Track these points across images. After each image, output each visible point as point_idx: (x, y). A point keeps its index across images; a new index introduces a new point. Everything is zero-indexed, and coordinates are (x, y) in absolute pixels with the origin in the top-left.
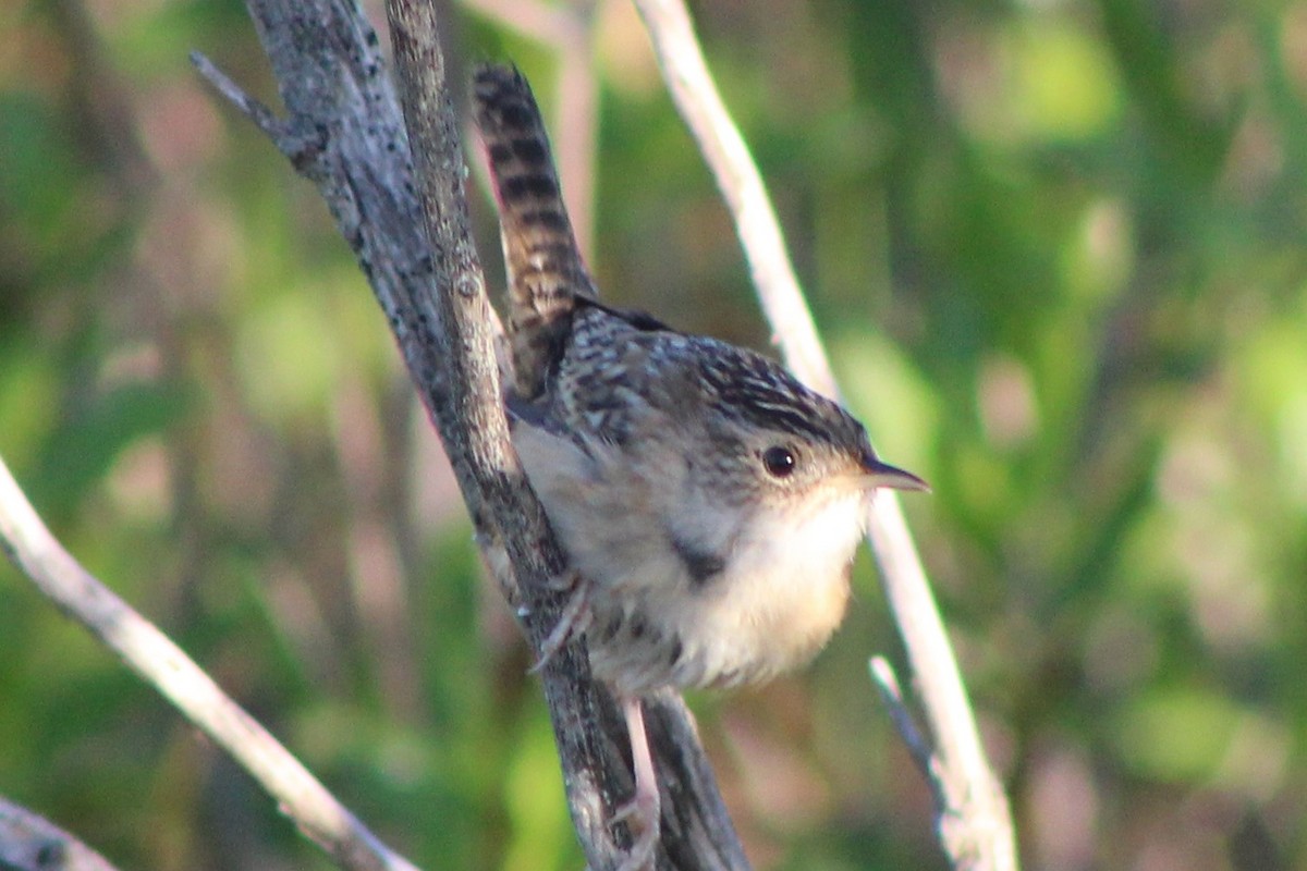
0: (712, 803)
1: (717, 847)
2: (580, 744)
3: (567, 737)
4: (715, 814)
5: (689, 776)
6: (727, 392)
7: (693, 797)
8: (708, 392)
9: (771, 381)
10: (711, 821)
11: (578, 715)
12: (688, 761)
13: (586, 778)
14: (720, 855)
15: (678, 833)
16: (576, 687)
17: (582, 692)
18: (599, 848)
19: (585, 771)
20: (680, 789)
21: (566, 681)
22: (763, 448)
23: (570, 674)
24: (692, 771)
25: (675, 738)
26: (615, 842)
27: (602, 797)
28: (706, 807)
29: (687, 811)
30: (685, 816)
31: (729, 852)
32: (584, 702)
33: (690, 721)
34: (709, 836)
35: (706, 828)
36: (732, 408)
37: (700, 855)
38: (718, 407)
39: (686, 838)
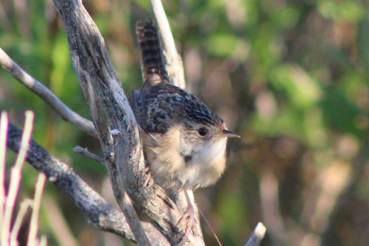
0: (108, 60)
1: (109, 72)
2: (74, 43)
3: (71, 41)
4: (109, 63)
5: (102, 53)
6: (190, 114)
7: (103, 59)
8: (185, 114)
9: (200, 110)
10: (107, 65)
11: (74, 36)
12: (102, 50)
13: (76, 52)
14: (110, 74)
15: (99, 68)
16: (73, 29)
17: (75, 30)
18: (79, 70)
19: (76, 50)
20: (100, 57)
21: (71, 27)
22: (198, 129)
23: (72, 25)
24: (103, 52)
25: (99, 44)
26: (83, 68)
27: (80, 57)
28: (106, 62)
29: (101, 62)
30: (101, 64)
31: (112, 73)
32: (75, 32)
33: (102, 40)
34: (107, 69)
35: (106, 67)
36: (190, 118)
37: (105, 74)
38: (187, 118)
39: (101, 70)
